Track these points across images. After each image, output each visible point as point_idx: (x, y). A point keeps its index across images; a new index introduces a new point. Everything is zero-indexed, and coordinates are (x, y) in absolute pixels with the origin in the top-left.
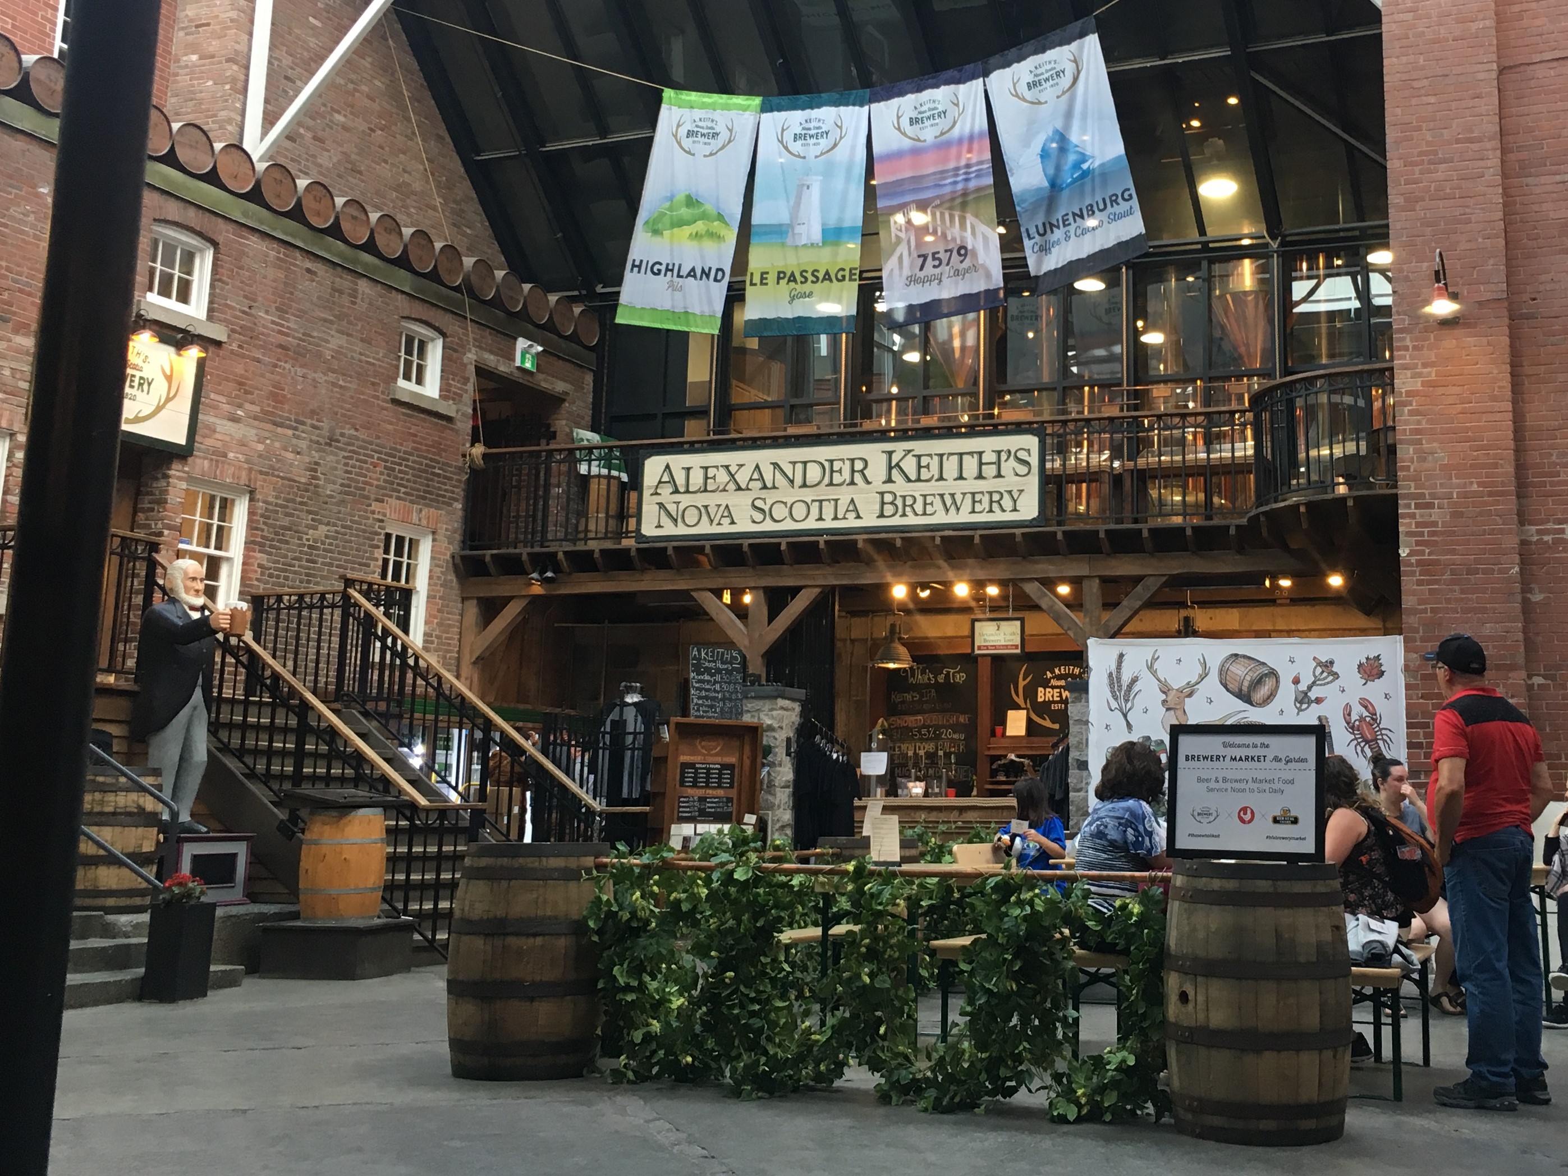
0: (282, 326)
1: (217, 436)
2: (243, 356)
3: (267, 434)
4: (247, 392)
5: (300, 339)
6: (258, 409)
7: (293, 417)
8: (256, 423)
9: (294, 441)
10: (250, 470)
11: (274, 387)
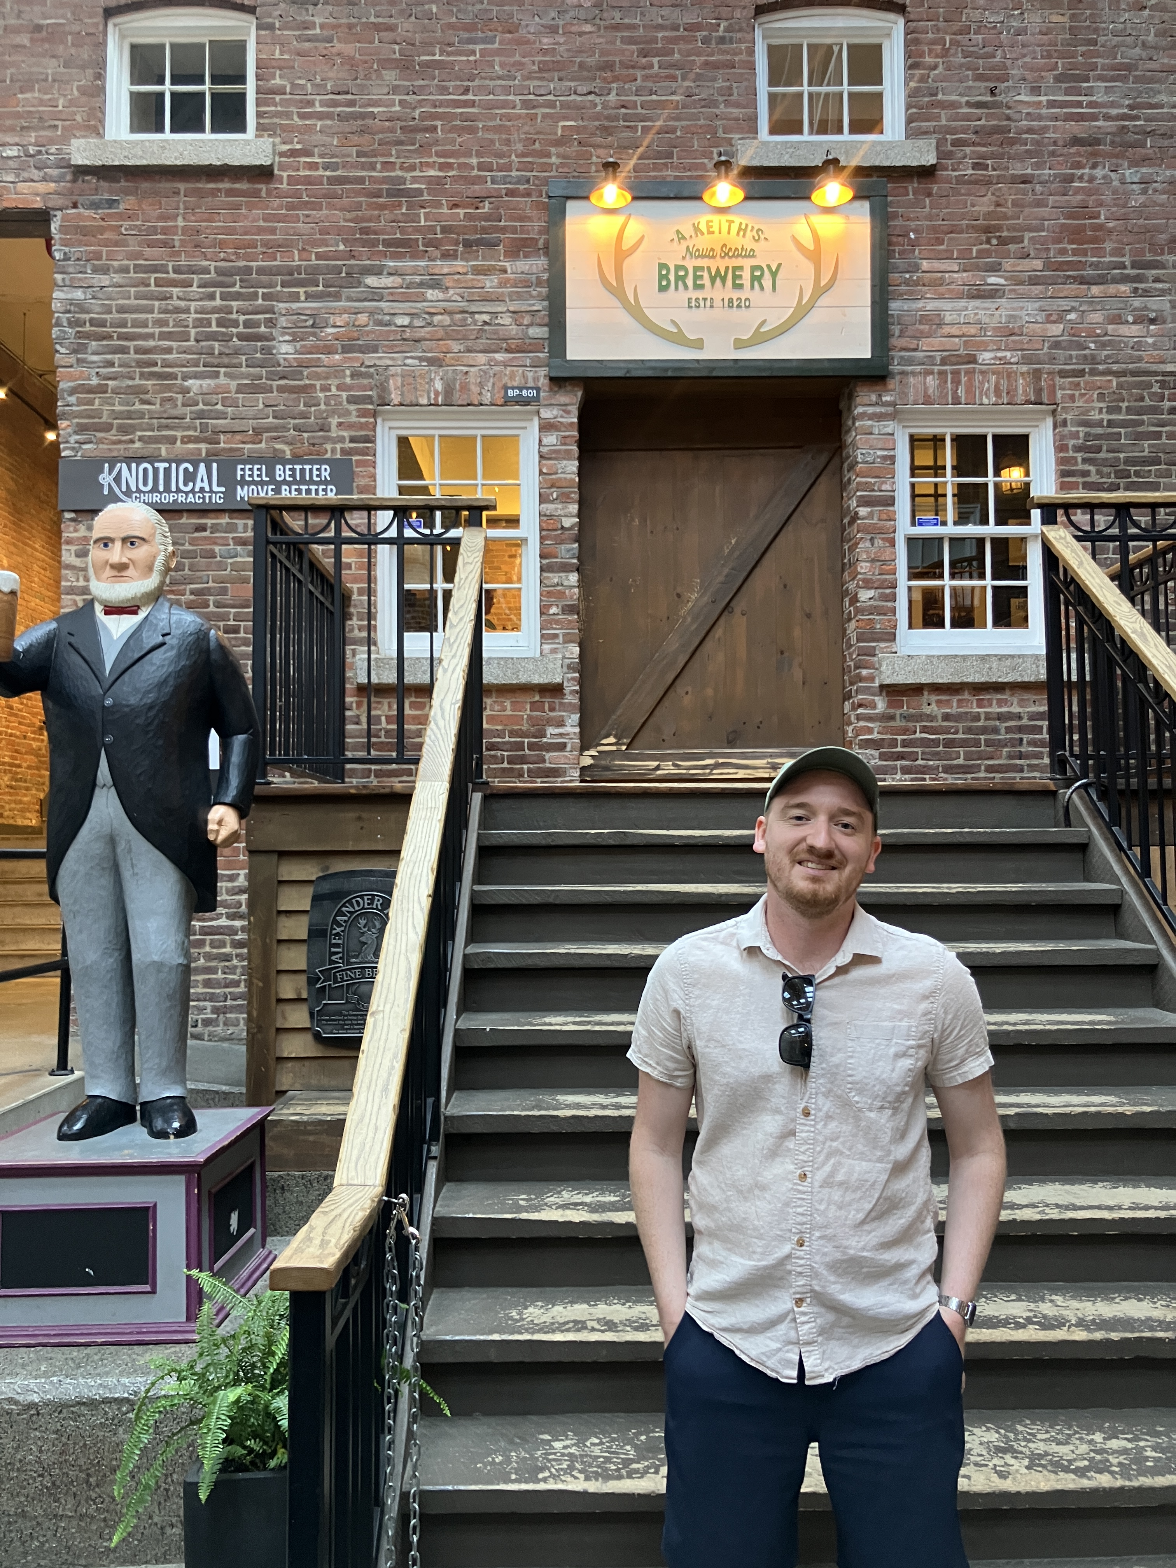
0: (1079, 104)
1: (946, 330)
2: (988, 182)
3: (1065, 304)
4: (1003, 242)
5: (1124, 117)
6: (1038, 264)
7: (1127, 260)
8: (1037, 289)
9: (1137, 302)
10: (1037, 375)
11: (1069, 216)
